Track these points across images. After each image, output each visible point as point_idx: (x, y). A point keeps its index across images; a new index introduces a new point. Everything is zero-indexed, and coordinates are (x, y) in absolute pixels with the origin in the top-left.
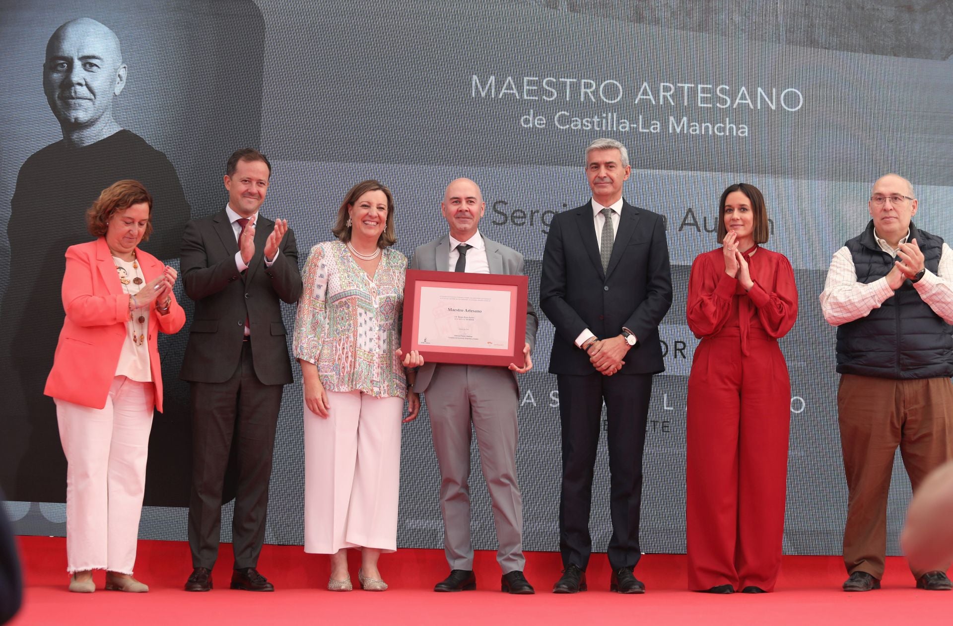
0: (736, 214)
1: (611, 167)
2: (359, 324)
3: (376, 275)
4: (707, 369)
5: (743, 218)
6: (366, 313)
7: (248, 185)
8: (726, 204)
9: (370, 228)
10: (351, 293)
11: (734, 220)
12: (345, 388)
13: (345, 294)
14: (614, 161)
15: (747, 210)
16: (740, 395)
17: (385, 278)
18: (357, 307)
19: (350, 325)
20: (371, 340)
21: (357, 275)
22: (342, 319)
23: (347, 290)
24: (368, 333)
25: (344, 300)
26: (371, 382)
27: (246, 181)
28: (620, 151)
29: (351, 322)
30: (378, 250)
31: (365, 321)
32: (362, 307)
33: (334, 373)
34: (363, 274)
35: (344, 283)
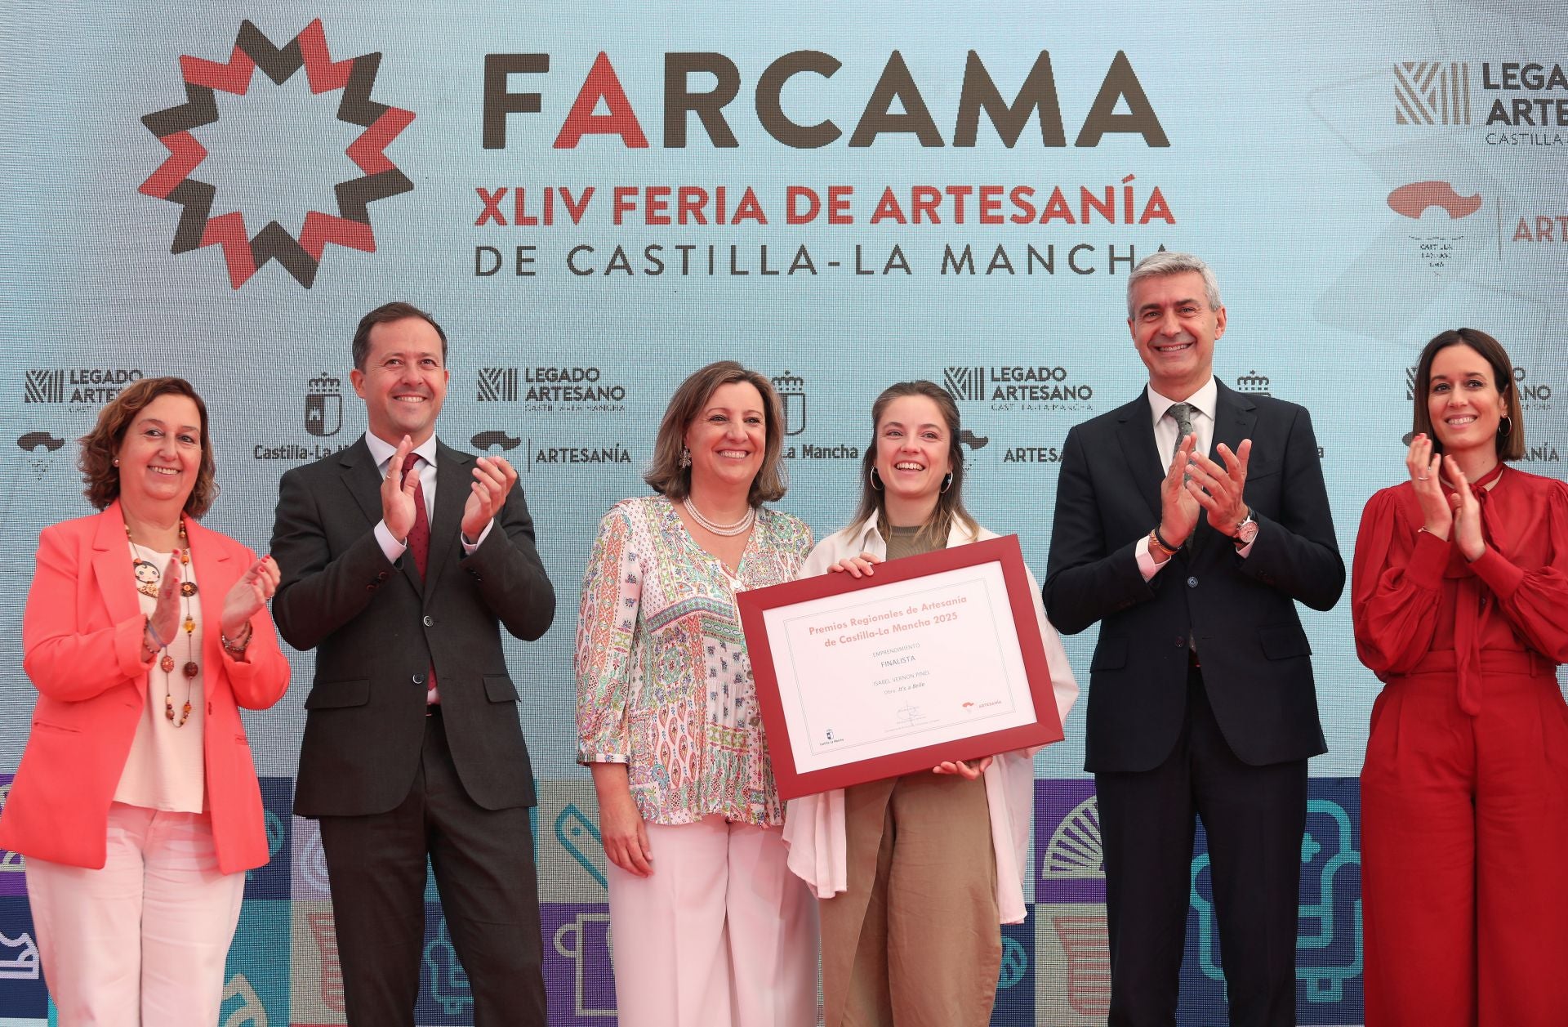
0: (1459, 395)
1: (1186, 310)
2: (708, 672)
3: (743, 565)
4: (1396, 745)
5: (1474, 401)
6: (723, 645)
7: (399, 371)
8: (1434, 374)
9: (733, 462)
10: (685, 608)
11: (1453, 407)
12: (683, 816)
13: (674, 612)
14: (1194, 297)
15: (1480, 384)
16: (1473, 801)
17: (762, 569)
18: (701, 636)
19: (687, 678)
20: (739, 702)
21: (699, 567)
22: (672, 667)
23: (677, 602)
24: (732, 688)
25: (673, 624)
26: (745, 793)
27: (392, 362)
28: (1203, 276)
29: (691, 671)
30: (751, 511)
31: (724, 663)
32: (714, 635)
33: (656, 784)
34: (713, 563)
35: (669, 589)
